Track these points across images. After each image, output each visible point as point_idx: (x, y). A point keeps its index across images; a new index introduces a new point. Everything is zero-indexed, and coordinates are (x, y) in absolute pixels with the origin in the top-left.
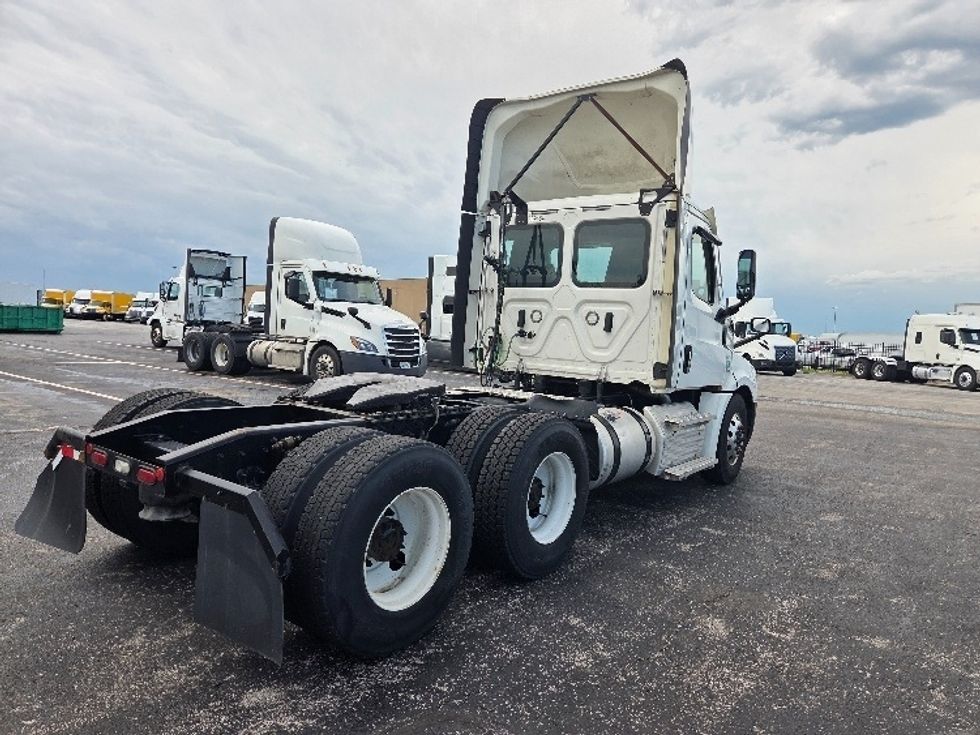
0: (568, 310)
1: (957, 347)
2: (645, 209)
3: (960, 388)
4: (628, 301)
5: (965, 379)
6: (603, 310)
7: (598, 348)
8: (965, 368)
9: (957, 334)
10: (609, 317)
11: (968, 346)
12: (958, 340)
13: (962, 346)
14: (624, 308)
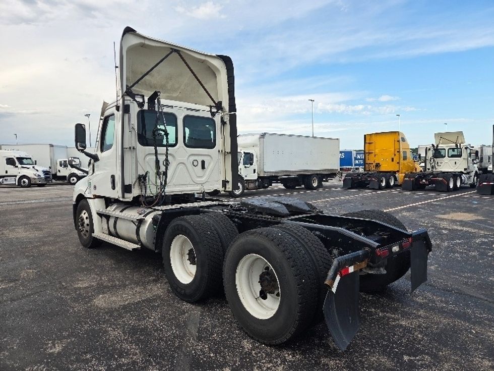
0: (184, 159)
1: (17, 167)
2: (213, 114)
3: (22, 187)
4: (210, 154)
5: (24, 182)
6: (200, 159)
7: (199, 177)
8: (24, 177)
9: (16, 160)
10: (203, 162)
11: (23, 166)
12: (17, 164)
13: (20, 166)
14: (209, 158)
